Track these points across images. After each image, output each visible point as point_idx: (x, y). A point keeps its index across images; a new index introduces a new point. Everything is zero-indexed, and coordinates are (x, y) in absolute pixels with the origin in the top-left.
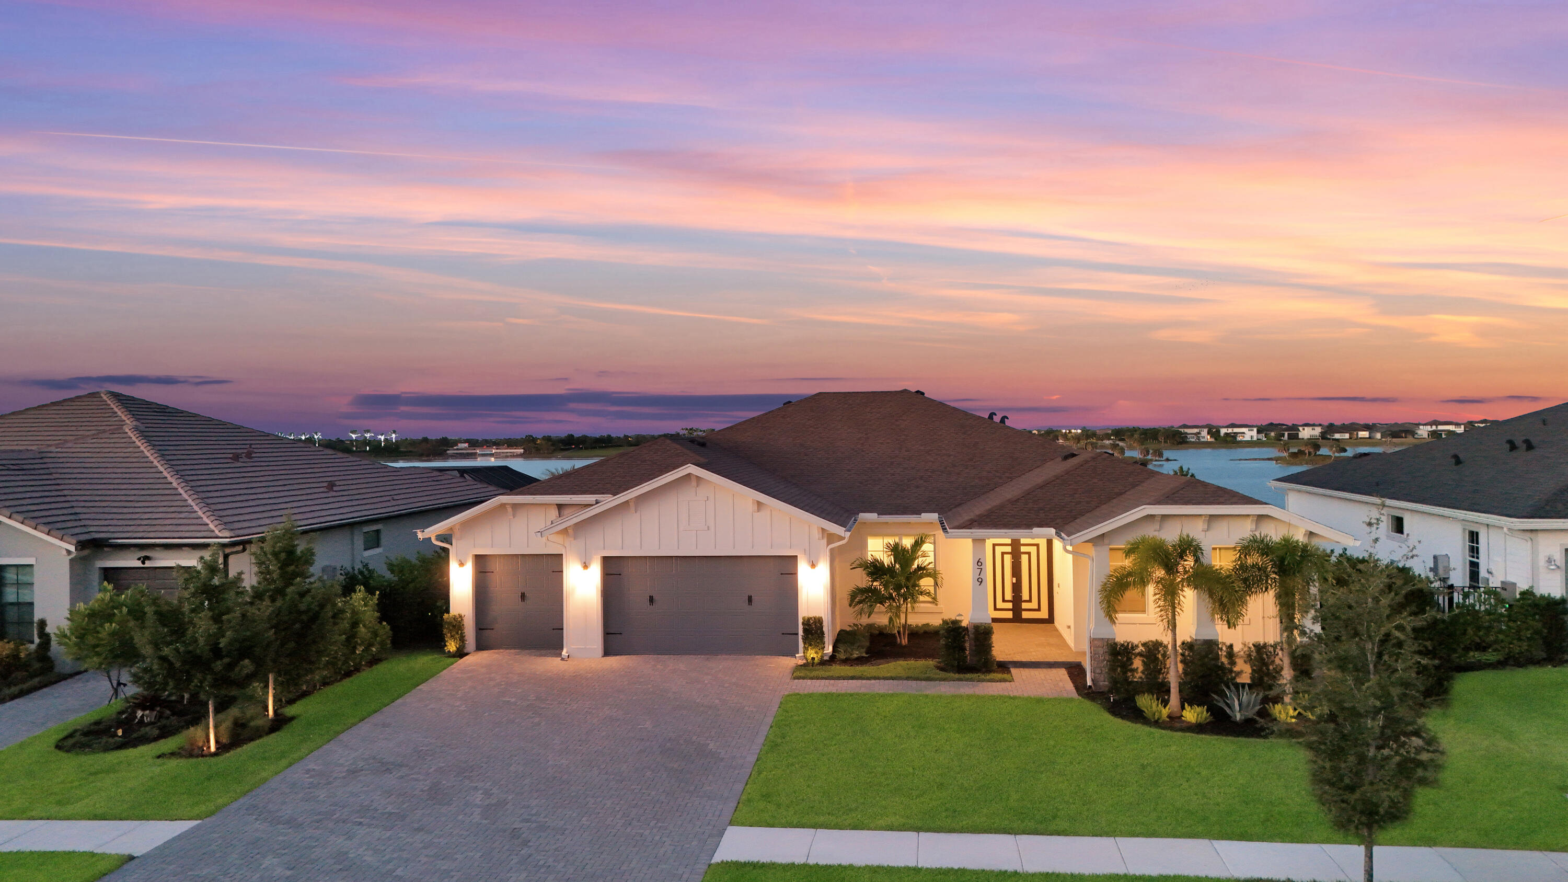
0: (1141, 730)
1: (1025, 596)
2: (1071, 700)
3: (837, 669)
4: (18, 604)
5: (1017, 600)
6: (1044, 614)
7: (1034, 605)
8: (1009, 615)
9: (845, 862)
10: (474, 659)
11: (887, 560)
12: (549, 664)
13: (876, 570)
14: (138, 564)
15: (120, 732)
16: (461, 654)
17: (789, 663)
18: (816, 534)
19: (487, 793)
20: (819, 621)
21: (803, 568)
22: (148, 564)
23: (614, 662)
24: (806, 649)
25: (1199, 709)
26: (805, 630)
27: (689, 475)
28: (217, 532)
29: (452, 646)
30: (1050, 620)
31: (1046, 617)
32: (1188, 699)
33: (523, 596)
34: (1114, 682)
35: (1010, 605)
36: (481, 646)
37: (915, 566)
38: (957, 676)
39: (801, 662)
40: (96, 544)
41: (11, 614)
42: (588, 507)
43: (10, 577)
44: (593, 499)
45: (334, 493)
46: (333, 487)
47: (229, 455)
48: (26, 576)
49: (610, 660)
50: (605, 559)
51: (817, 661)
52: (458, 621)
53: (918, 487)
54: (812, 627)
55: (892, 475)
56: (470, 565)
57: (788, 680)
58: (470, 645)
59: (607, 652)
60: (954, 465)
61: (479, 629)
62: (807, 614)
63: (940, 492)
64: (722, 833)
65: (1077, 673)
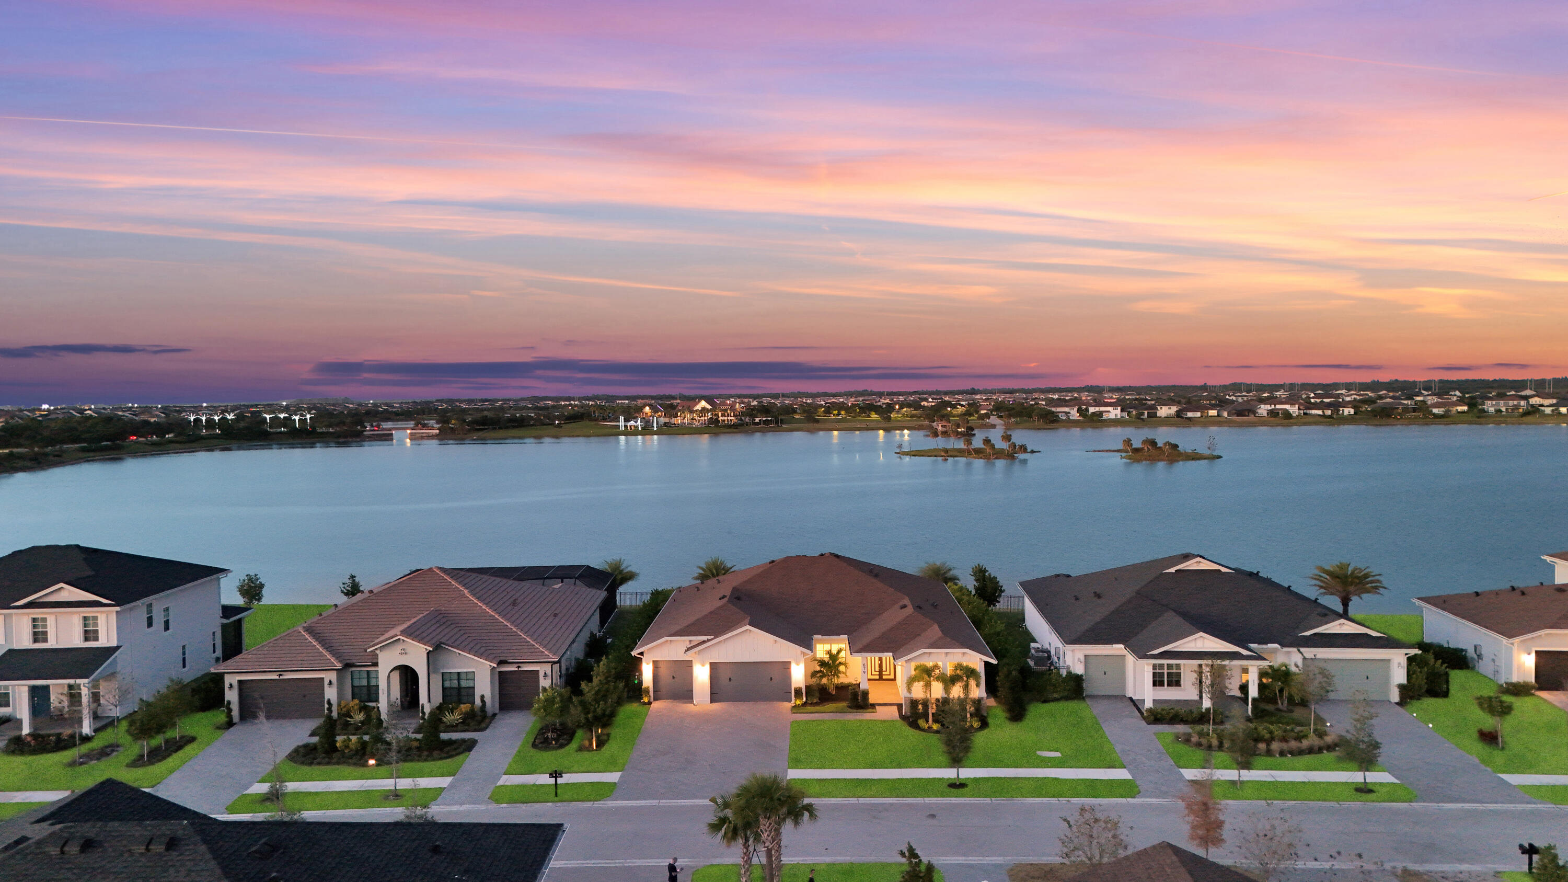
0: (917, 732)
1: (884, 669)
2: (897, 721)
3: (809, 708)
4: (468, 688)
5: (881, 671)
6: (892, 677)
7: (888, 673)
8: (877, 677)
9: (826, 778)
10: (656, 705)
11: (826, 657)
12: (689, 707)
13: (822, 663)
14: (517, 669)
15: (554, 742)
16: (650, 703)
17: (788, 705)
20: (800, 689)
21: (793, 666)
22: (519, 669)
23: (716, 706)
24: (796, 700)
25: (937, 725)
26: (795, 692)
27: (747, 630)
28: (551, 656)
29: (646, 700)
30: (895, 679)
31: (893, 678)
32: (936, 721)
33: (673, 677)
34: (912, 713)
35: (878, 673)
36: (655, 699)
37: (837, 662)
38: (855, 711)
39: (793, 705)
40: (502, 663)
41: (464, 692)
42: (704, 642)
43: (463, 676)
44: (705, 638)
45: (557, 619)
46: (556, 615)
47: (508, 603)
48: (471, 676)
49: (715, 704)
50: (711, 663)
51: (800, 704)
52: (648, 689)
53: (838, 619)
54: (798, 691)
55: (826, 612)
56: (651, 664)
57: (790, 713)
58: (652, 699)
59: (712, 701)
60: (854, 606)
61: (655, 691)
62: (795, 686)
63: (848, 622)
64: (786, 771)
65: (900, 706)
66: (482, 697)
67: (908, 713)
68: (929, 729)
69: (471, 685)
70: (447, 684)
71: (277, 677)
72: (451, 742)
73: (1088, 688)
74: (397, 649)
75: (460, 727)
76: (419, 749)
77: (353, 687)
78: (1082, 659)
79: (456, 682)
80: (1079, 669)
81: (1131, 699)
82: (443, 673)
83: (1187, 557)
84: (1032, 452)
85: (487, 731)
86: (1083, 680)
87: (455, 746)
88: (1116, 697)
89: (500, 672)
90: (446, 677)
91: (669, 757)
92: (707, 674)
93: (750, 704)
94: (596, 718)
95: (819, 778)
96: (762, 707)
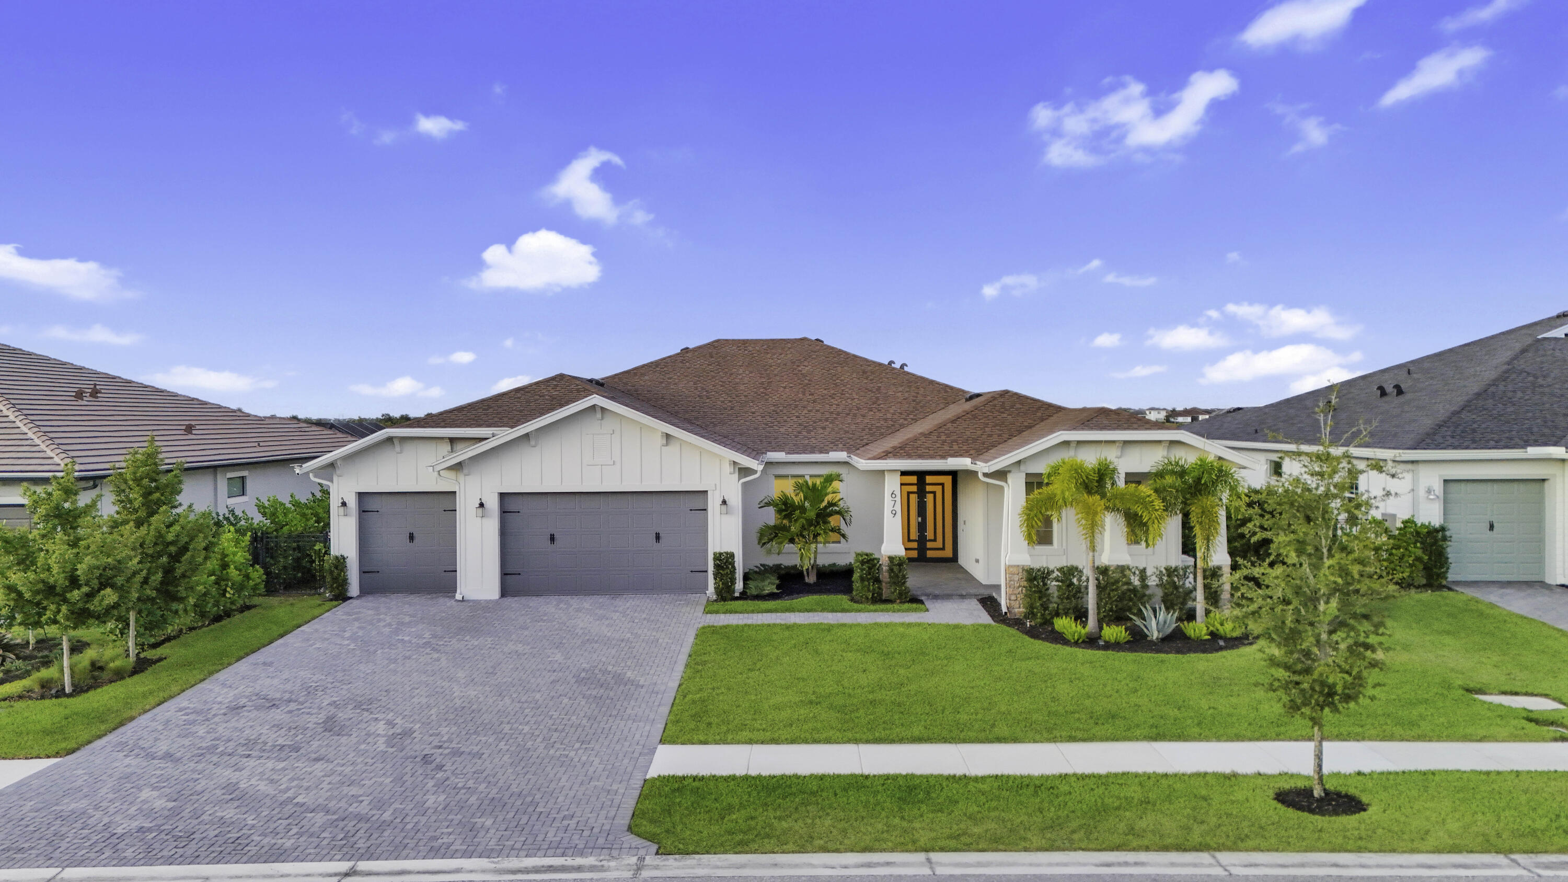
0: (1062, 649)
1: (929, 534)
2: (986, 627)
3: (751, 604)
5: (922, 540)
6: (948, 553)
7: (939, 544)
8: (914, 554)
11: (797, 497)
12: (442, 606)
13: (785, 507)
16: (343, 597)
17: (699, 599)
18: (728, 468)
19: (391, 724)
20: (730, 557)
21: (713, 506)
23: (513, 602)
25: (1117, 628)
26: (717, 566)
27: (594, 407)
29: (328, 590)
30: (954, 559)
31: (951, 555)
32: (1106, 619)
33: (411, 537)
35: (915, 545)
38: (872, 607)
39: (712, 598)
42: (484, 441)
44: (488, 432)
49: (509, 601)
50: (503, 496)
51: (725, 593)
52: (340, 563)
53: (824, 428)
54: (724, 563)
55: (797, 417)
56: (352, 502)
57: (700, 614)
58: (354, 589)
59: (504, 593)
60: (858, 409)
61: (363, 572)
62: (718, 550)
63: (847, 432)
64: (653, 751)
65: (989, 603)
67: (1019, 610)
68: (1091, 642)
73: (1459, 561)
78: (1438, 488)
80: (1430, 514)
81: (1565, 587)
86: (1445, 539)
91: (278, 715)
92: (492, 526)
93: (601, 599)
94: (50, 590)
95: (765, 773)
96: (630, 604)
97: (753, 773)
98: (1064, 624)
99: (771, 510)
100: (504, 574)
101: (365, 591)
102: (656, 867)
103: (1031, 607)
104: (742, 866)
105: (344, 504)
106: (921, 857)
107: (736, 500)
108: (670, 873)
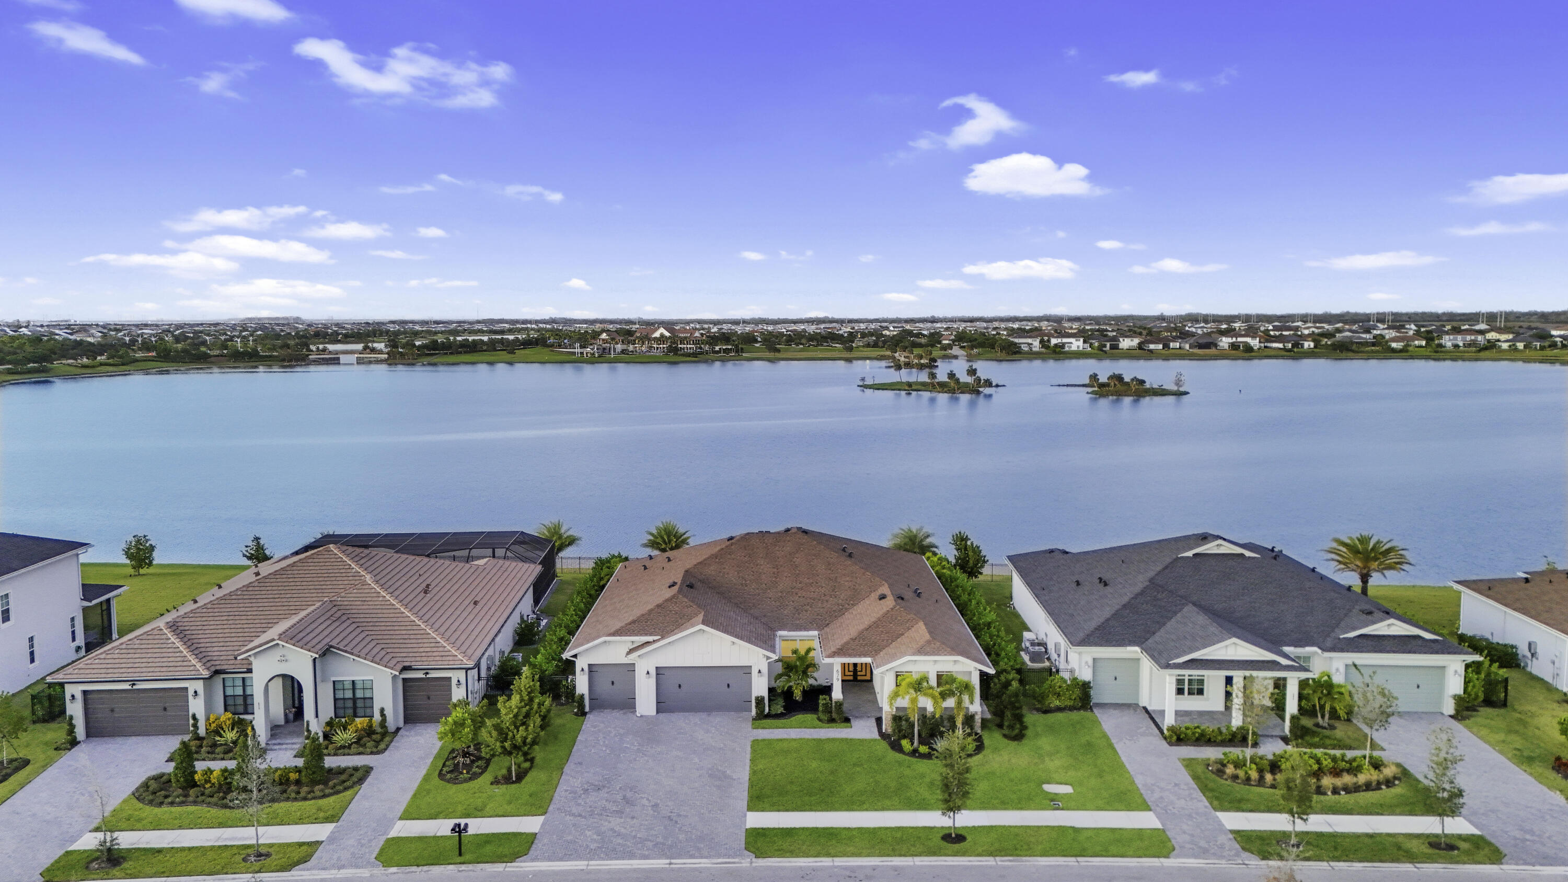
0: (901, 757)
2: (875, 740)
3: (772, 721)
4: (364, 699)
5: (855, 671)
6: (868, 678)
7: (863, 673)
8: (851, 678)
9: (793, 826)
10: (592, 716)
11: (792, 658)
12: (630, 718)
14: (424, 676)
15: (465, 772)
16: (583, 713)
17: (748, 718)
18: (761, 656)
20: (763, 698)
21: (754, 670)
22: (428, 676)
24: (756, 711)
25: (924, 746)
26: (756, 701)
27: (700, 629)
28: (465, 661)
29: (580, 710)
30: (871, 680)
32: (921, 741)
33: (613, 683)
35: (852, 673)
37: (806, 664)
38: (828, 725)
39: (754, 717)
40: (406, 669)
41: (360, 704)
42: (648, 643)
43: (359, 686)
44: (650, 639)
45: (478, 607)
46: (476, 603)
47: (420, 589)
48: (369, 686)
49: (662, 716)
50: (657, 668)
51: (761, 716)
52: (582, 696)
53: (806, 611)
54: (760, 701)
55: (793, 602)
56: (586, 669)
57: (750, 729)
58: (587, 709)
59: (657, 712)
60: (825, 595)
61: (591, 699)
62: (756, 695)
63: (818, 615)
64: (745, 816)
65: (879, 721)
66: (382, 710)
67: (890, 731)
68: (914, 753)
69: (368, 695)
70: (340, 695)
71: (130, 687)
72: (341, 771)
73: (1096, 696)
74: (276, 655)
75: (353, 750)
76: (298, 782)
77: (225, 697)
78: (1090, 662)
79: (351, 692)
80: (1085, 675)
81: (1145, 708)
82: (334, 682)
83: (1205, 538)
84: (997, 386)
85: (387, 753)
86: (1090, 688)
87: (343, 777)
88: (1128, 706)
89: (403, 679)
90: (339, 686)
91: (603, 794)
92: (652, 681)
93: (704, 715)
94: (515, 747)
95: (785, 827)
96: (718, 719)
97: (781, 827)
98: (905, 743)
99: (780, 664)
100: (658, 702)
101: (592, 708)
102: (756, 862)
103: (894, 730)
104: (780, 862)
105: (583, 670)
106: (831, 859)
107: (765, 670)
108: (761, 865)
